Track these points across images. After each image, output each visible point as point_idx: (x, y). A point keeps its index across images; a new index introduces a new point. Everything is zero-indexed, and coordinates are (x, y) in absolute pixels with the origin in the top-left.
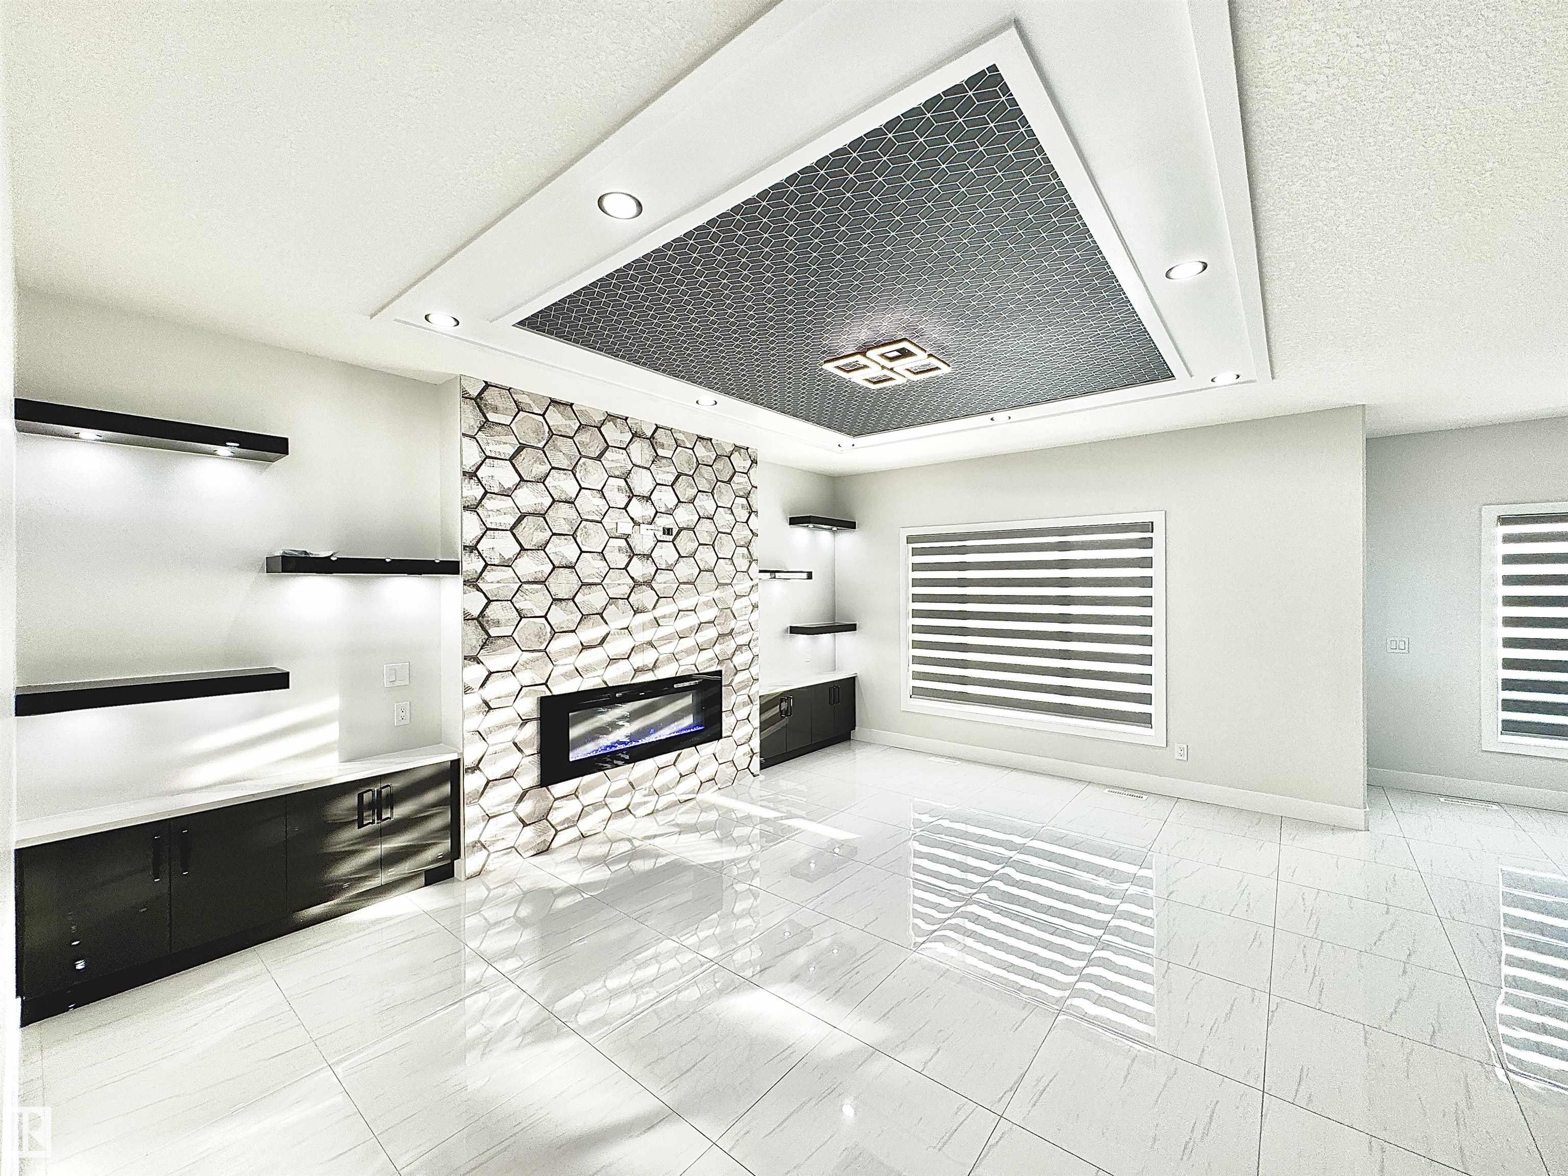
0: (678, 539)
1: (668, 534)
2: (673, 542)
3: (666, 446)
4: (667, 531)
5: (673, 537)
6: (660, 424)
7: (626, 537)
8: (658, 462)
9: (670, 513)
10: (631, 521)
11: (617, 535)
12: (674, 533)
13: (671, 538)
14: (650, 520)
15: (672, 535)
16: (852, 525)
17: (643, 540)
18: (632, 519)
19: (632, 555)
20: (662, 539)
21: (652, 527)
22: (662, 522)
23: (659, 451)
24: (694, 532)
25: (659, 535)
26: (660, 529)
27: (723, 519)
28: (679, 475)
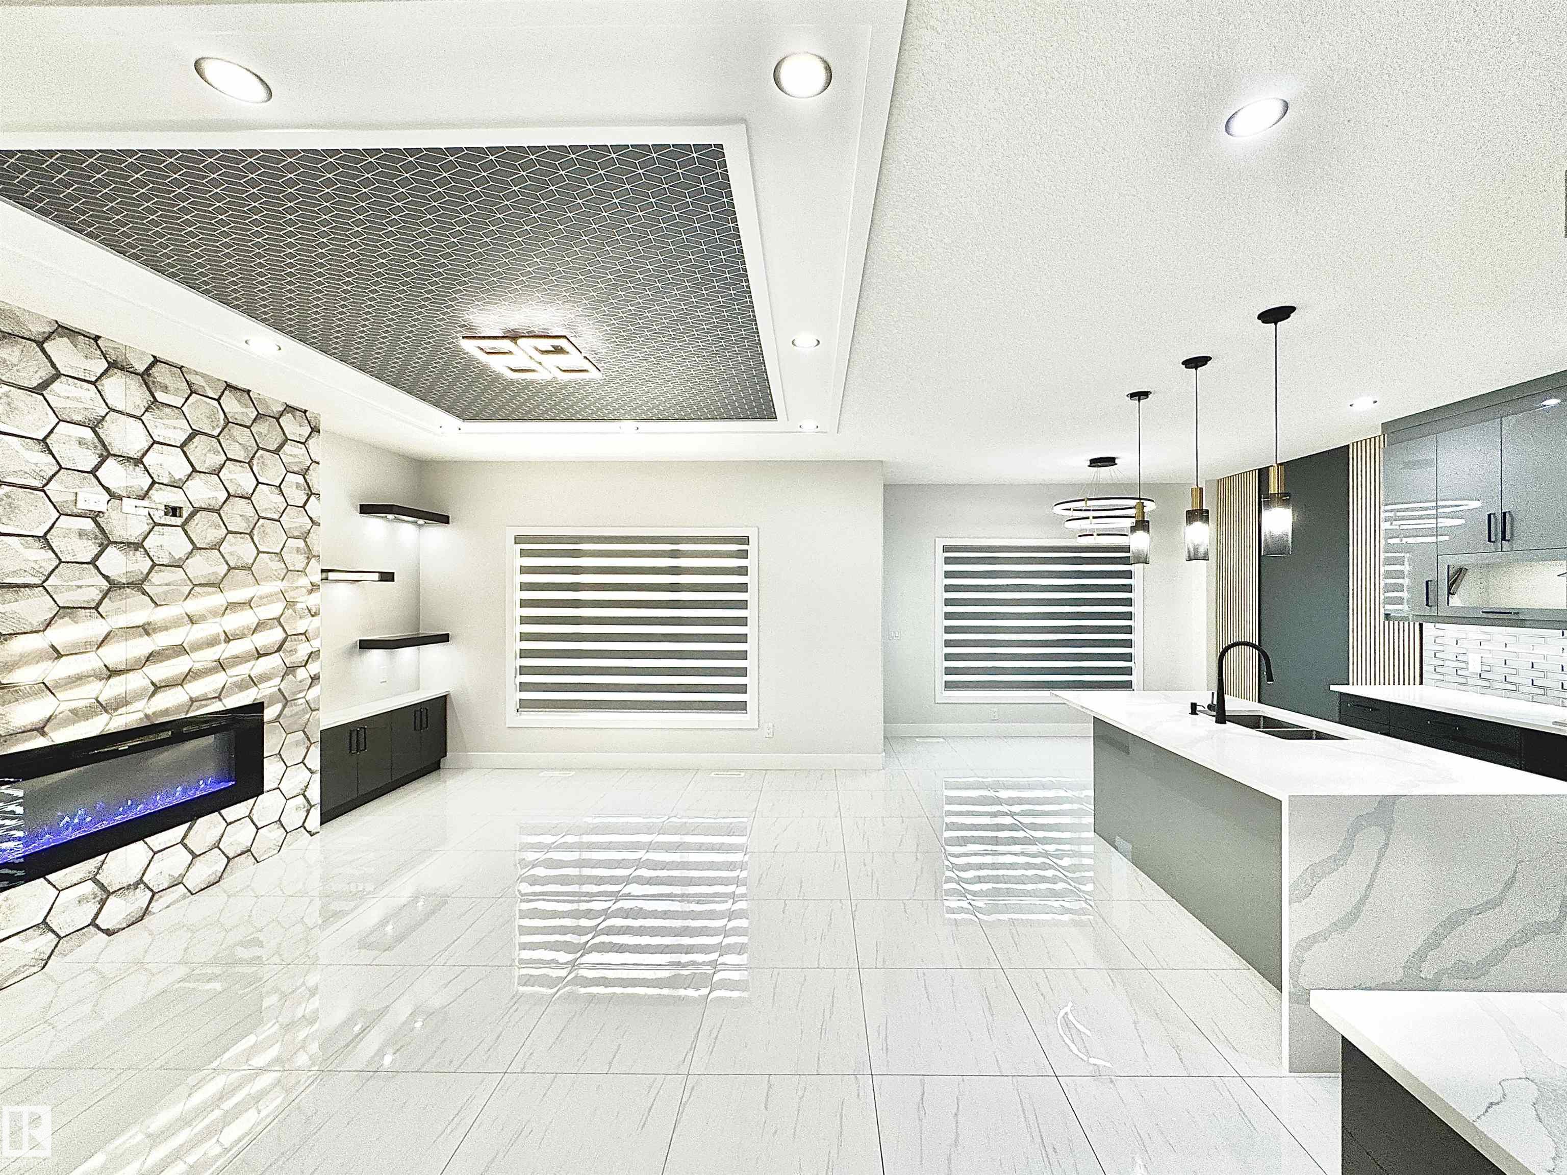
0: (192, 524)
1: (174, 515)
2: (183, 526)
3: (171, 388)
4: (174, 511)
5: (183, 520)
6: (161, 356)
7: (95, 516)
8: (157, 411)
9: (177, 485)
10: (104, 492)
11: (75, 511)
12: (185, 514)
13: (178, 521)
14: (141, 493)
15: (180, 516)
16: (444, 519)
17: (128, 522)
18: (107, 489)
19: (105, 541)
20: (162, 521)
21: (145, 503)
22: (164, 497)
23: (160, 396)
24: (219, 515)
25: (159, 516)
26: (159, 506)
27: (267, 500)
28: (195, 433)
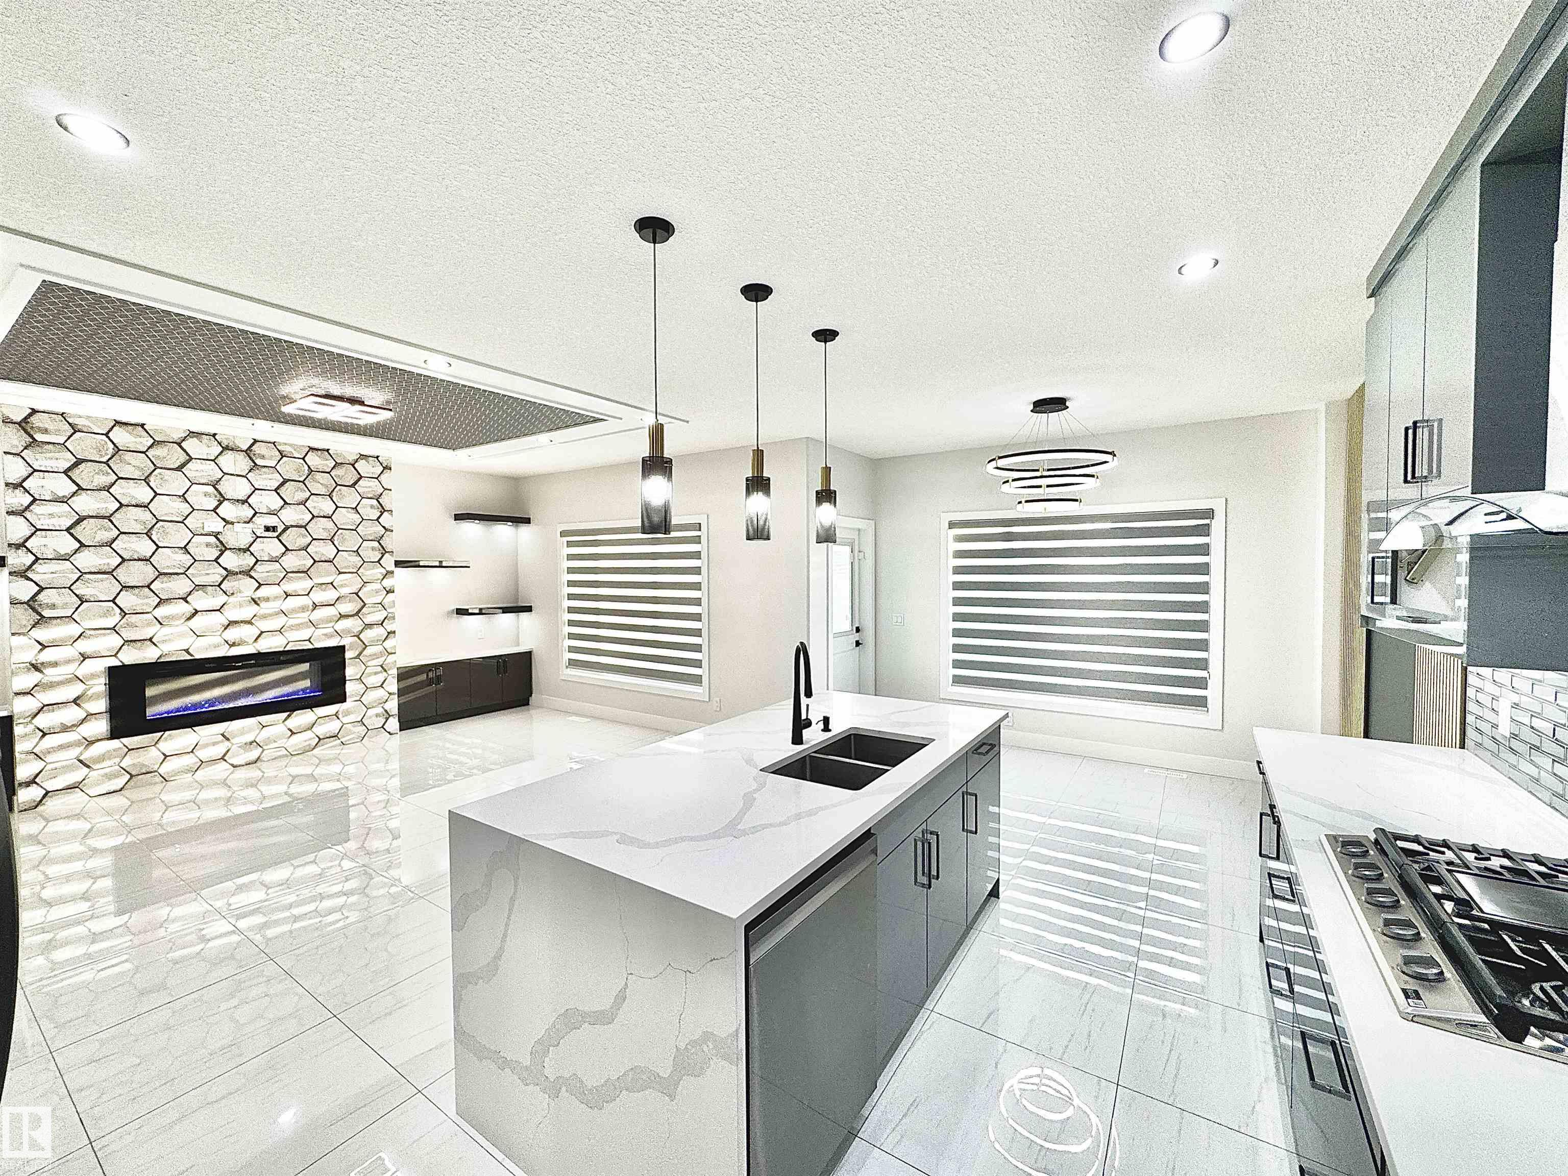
0: (285, 535)
1: (274, 531)
2: (277, 537)
3: (266, 456)
4: (271, 529)
5: (278, 533)
6: (257, 438)
7: (216, 535)
8: (257, 471)
9: (273, 513)
10: (222, 521)
11: (204, 533)
12: (280, 530)
13: (276, 534)
14: (247, 520)
16: (527, 521)
17: (239, 536)
18: (224, 519)
19: (223, 549)
20: (263, 535)
21: (251, 525)
22: (262, 521)
23: (259, 462)
24: (306, 529)
25: (260, 532)
26: (260, 527)
27: (345, 518)
28: (285, 481)
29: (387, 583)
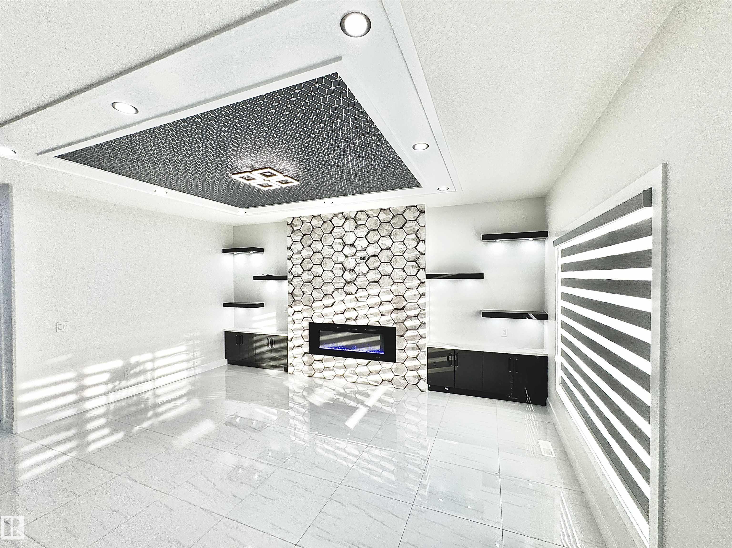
0: (369, 261)
1: (363, 260)
2: (365, 263)
3: (362, 219)
6: (358, 210)
7: (342, 263)
8: (358, 228)
9: (364, 249)
10: (344, 256)
11: (338, 262)
12: (366, 259)
14: (353, 255)
16: (546, 234)
17: (350, 264)
19: (345, 270)
20: (359, 262)
21: (355, 257)
22: (359, 254)
23: (359, 223)
24: (378, 257)
25: (359, 260)
26: (358, 257)
28: (369, 231)
29: (421, 290)
